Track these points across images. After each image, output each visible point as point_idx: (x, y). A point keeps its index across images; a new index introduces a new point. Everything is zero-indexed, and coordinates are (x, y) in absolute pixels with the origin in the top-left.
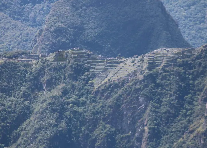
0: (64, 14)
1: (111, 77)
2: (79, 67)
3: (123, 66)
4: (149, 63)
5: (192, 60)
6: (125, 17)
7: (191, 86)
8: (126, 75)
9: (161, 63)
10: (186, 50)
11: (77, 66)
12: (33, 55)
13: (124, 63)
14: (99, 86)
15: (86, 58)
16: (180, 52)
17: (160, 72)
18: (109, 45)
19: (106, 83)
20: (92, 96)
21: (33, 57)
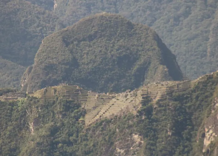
0: (54, 50)
1: (102, 113)
2: (68, 104)
3: (116, 102)
4: (143, 98)
5: (189, 94)
6: (120, 51)
7: (188, 121)
8: (118, 111)
9: (156, 97)
10: (182, 83)
11: (67, 103)
12: (19, 93)
13: (116, 99)
14: (90, 123)
15: (75, 93)
16: (175, 85)
17: (155, 107)
18: (103, 82)
19: (97, 120)
20: (83, 135)
21: (19, 95)
